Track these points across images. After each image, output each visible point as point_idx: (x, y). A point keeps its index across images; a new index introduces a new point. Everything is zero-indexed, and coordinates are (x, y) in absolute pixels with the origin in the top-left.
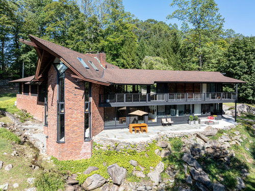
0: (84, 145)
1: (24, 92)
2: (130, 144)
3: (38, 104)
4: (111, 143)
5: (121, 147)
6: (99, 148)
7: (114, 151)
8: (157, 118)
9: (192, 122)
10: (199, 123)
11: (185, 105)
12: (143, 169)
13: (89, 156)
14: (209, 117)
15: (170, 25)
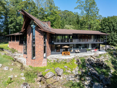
0: (43, 60)
1: (12, 40)
2: (64, 59)
3: (19, 45)
4: (55, 59)
5: (60, 61)
6: (50, 61)
7: (57, 62)
8: (73, 50)
9: (88, 52)
10: (91, 52)
11: (85, 44)
12: (70, 69)
13: (46, 65)
14: (95, 50)
15: (75, 12)
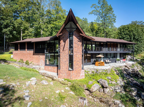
0: (82, 71)
3: (34, 55)
5: (100, 71)
12: (114, 80)
13: (84, 77)
14: (123, 60)
15: (83, 18)
